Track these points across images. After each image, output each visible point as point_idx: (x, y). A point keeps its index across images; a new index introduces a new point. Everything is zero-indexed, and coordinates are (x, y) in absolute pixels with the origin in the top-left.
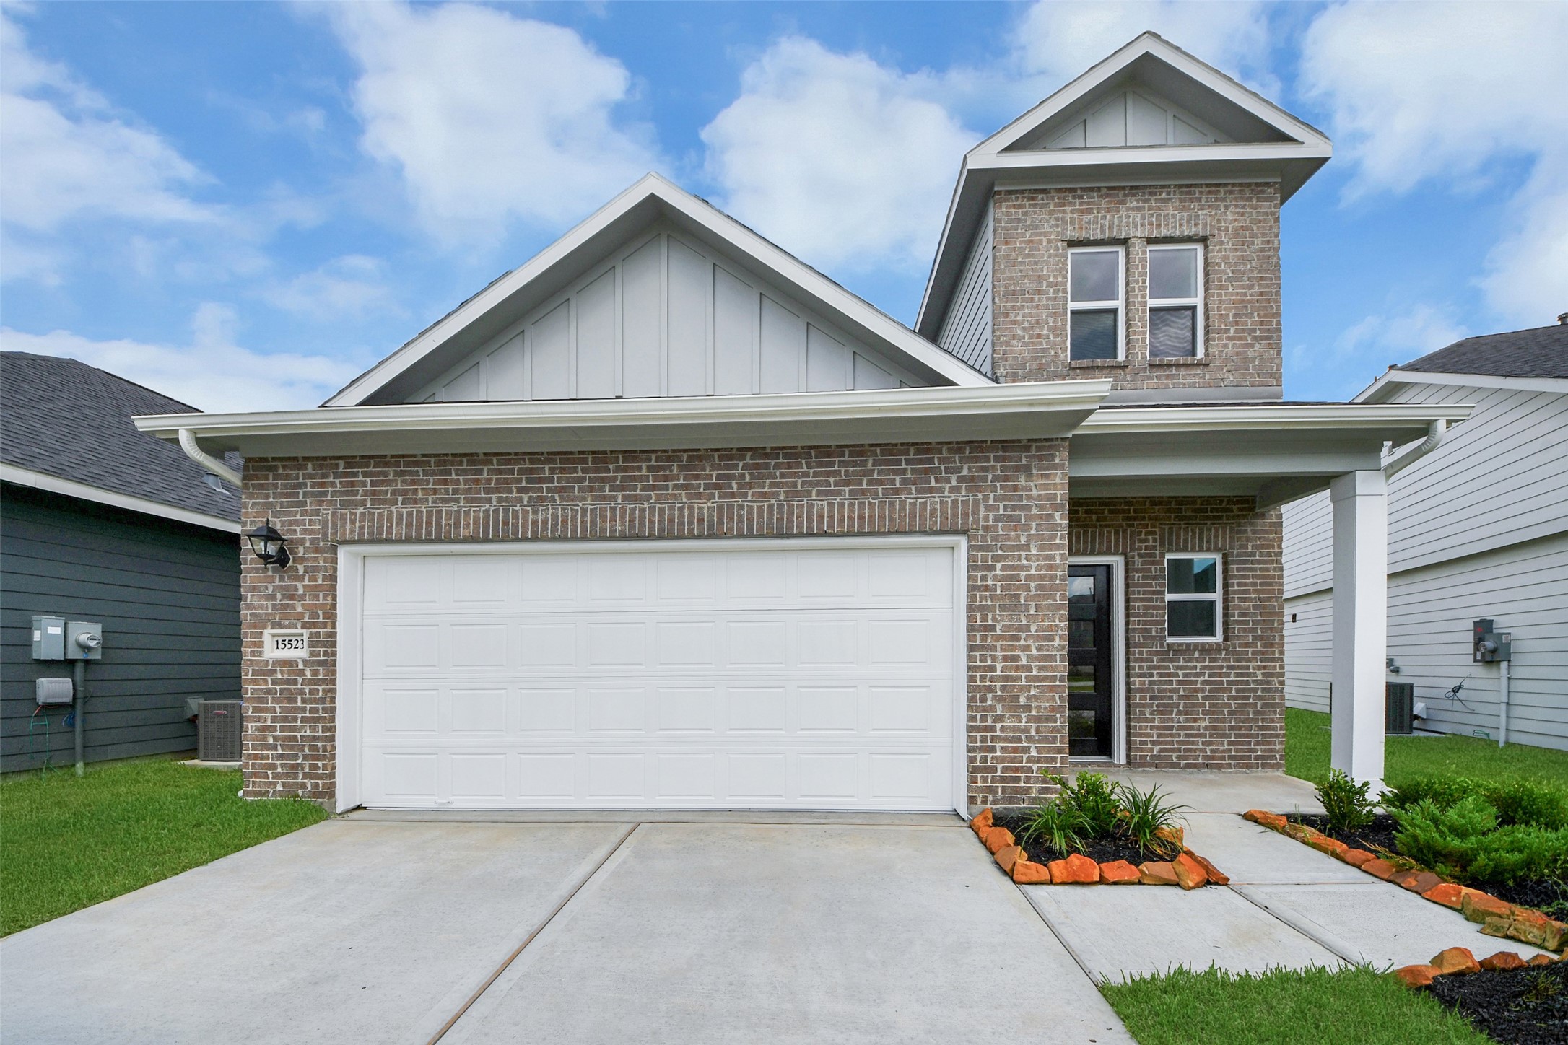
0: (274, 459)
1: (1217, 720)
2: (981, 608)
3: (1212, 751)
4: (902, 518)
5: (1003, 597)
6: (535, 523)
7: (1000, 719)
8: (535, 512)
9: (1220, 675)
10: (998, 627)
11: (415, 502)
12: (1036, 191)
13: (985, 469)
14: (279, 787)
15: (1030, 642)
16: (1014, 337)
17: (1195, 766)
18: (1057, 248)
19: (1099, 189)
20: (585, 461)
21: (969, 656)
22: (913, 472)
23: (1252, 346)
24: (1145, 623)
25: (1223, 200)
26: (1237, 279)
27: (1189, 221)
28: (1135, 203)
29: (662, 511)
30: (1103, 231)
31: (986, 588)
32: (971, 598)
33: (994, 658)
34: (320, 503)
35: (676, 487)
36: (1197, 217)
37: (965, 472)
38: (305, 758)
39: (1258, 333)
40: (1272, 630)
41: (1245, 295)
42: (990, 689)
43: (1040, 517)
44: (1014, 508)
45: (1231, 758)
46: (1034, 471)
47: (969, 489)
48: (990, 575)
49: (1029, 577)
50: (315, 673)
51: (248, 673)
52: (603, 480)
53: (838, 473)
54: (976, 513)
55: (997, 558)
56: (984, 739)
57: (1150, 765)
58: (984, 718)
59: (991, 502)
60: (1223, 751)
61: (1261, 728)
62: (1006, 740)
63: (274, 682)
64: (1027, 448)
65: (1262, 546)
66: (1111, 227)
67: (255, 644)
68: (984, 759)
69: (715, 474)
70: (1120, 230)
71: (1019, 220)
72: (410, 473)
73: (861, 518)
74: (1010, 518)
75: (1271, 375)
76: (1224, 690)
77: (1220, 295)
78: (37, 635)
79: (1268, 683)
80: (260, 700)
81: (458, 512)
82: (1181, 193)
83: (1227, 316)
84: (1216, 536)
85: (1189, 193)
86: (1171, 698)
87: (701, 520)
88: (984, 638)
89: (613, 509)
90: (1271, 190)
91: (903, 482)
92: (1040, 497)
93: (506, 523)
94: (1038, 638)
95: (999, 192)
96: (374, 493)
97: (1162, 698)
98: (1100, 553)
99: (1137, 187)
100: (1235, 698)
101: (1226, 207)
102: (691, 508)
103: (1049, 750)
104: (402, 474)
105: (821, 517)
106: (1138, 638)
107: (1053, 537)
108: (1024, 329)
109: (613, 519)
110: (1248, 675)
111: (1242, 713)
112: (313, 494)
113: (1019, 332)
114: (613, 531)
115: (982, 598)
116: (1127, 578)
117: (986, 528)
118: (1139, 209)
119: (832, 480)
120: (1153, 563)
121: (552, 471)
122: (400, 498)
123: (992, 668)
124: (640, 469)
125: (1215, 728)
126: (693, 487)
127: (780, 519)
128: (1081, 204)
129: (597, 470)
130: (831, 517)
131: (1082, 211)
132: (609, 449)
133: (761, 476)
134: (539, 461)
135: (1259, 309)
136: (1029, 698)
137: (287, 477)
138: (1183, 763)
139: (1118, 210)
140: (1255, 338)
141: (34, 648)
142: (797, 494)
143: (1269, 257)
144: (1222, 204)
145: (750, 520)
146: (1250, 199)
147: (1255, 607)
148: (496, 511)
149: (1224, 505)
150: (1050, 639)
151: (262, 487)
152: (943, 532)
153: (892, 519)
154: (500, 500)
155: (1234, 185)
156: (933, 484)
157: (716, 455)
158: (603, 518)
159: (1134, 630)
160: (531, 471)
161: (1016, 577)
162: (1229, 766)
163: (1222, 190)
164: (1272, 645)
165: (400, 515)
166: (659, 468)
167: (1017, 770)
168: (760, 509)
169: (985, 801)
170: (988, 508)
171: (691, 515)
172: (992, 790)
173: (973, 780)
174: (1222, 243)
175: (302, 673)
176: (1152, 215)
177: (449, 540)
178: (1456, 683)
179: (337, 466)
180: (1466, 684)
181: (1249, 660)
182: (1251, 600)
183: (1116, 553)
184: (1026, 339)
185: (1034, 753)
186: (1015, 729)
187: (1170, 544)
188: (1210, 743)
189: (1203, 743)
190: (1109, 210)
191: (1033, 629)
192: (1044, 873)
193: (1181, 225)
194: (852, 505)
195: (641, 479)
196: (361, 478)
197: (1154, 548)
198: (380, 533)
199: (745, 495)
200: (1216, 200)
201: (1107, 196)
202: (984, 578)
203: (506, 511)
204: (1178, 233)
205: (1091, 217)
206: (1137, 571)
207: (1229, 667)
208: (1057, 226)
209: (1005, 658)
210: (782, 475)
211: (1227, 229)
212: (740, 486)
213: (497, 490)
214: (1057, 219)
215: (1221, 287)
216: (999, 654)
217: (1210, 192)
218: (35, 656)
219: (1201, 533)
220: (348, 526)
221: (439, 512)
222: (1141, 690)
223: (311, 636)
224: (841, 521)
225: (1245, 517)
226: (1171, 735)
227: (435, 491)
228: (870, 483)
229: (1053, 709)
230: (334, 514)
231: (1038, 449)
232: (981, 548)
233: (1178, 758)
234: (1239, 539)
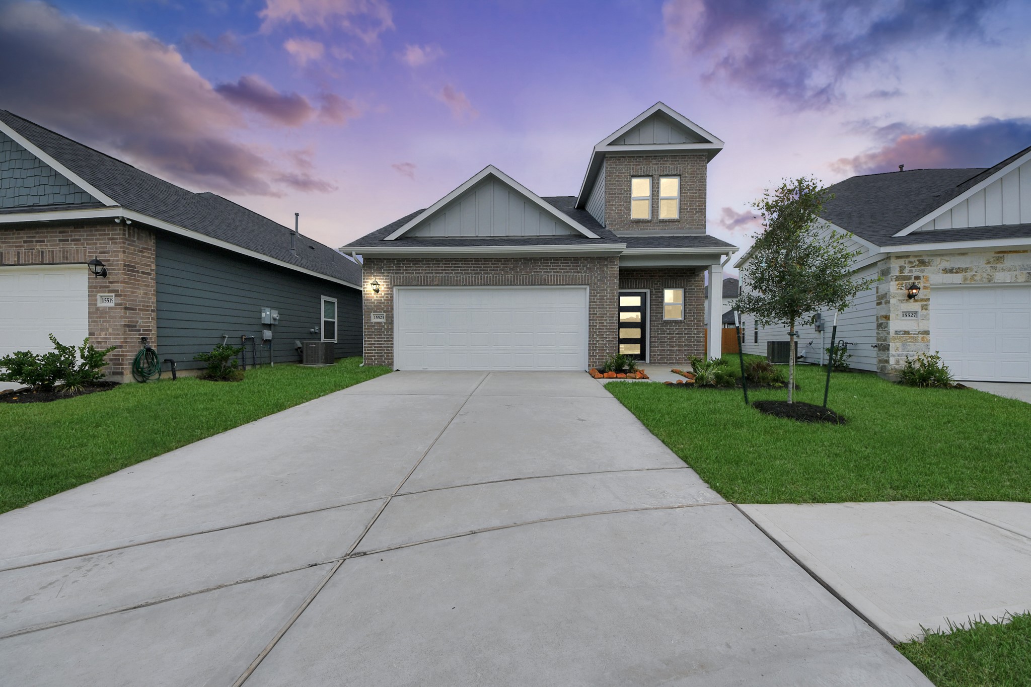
0: (373, 259)
1: (680, 347)
2: (593, 308)
3: (679, 358)
4: (569, 280)
5: (599, 305)
6: (457, 280)
7: (598, 341)
8: (457, 277)
9: (682, 331)
10: (598, 313)
11: (419, 273)
12: (620, 157)
13: (594, 266)
14: (376, 362)
15: (607, 318)
16: (612, 210)
17: (672, 363)
18: (627, 178)
19: (643, 157)
20: (472, 261)
21: (589, 323)
22: (573, 266)
23: (695, 214)
24: (656, 313)
25: (687, 161)
26: (691, 190)
27: (674, 169)
28: (655, 162)
29: (496, 277)
30: (644, 172)
31: (594, 302)
32: (590, 305)
33: (596, 323)
34: (389, 273)
35: (500, 270)
36: (677, 167)
37: (588, 266)
38: (385, 353)
39: (698, 210)
40: (700, 316)
41: (693, 196)
42: (595, 332)
43: (610, 280)
44: (603, 278)
45: (685, 360)
46: (609, 266)
47: (589, 272)
48: (596, 298)
49: (607, 299)
50: (388, 326)
51: (365, 327)
52: (477, 267)
53: (550, 266)
54: (591, 279)
55: (597, 293)
56: (593, 347)
57: (657, 363)
58: (593, 341)
59: (596, 276)
60: (683, 358)
61: (696, 350)
62: (599, 347)
63: (374, 329)
64: (607, 259)
65: (697, 286)
66: (646, 171)
67: (368, 317)
68: (593, 353)
69: (512, 266)
70: (650, 172)
71: (614, 168)
72: (417, 264)
73: (557, 280)
74: (601, 281)
75: (702, 225)
76: (683, 337)
77: (684, 196)
78: (263, 315)
79: (698, 334)
80: (370, 335)
81: (433, 277)
82: (672, 158)
83: (687, 204)
84: (681, 283)
85: (675, 158)
86: (665, 339)
87: (508, 280)
88: (593, 317)
89: (481, 276)
90: (704, 157)
91: (570, 269)
92: (610, 274)
93: (448, 280)
94: (609, 317)
95: (607, 157)
96: (406, 270)
97: (662, 339)
98: (641, 288)
99: (656, 156)
100: (687, 340)
101: (688, 164)
102: (505, 276)
103: (612, 350)
104: (415, 264)
105: (545, 280)
106: (653, 318)
107: (614, 287)
108: (616, 208)
109: (481, 279)
110: (692, 331)
111: (689, 345)
112: (386, 270)
113: (614, 209)
114: (481, 283)
115: (593, 305)
116: (650, 297)
117: (595, 284)
118: (657, 164)
119: (548, 268)
120: (659, 292)
121: (462, 264)
122: (415, 272)
123: (596, 326)
124: (489, 264)
125: (680, 350)
126: (505, 270)
127: (532, 280)
128: (636, 162)
129: (476, 264)
130: (548, 280)
131: (637, 165)
132: (479, 257)
133: (526, 267)
134: (458, 261)
135: (698, 201)
136: (606, 335)
137: (378, 265)
138: (668, 362)
139: (649, 164)
140: (697, 212)
141: (262, 319)
142: (537, 272)
143: (703, 182)
144: (686, 162)
145: (523, 280)
146: (697, 161)
147: (694, 308)
148: (445, 277)
149: (684, 271)
150: (613, 317)
151: (370, 268)
152: (582, 284)
153: (566, 281)
154: (446, 273)
155: (691, 155)
156: (579, 270)
157: (513, 260)
158: (478, 279)
159: (652, 316)
160: (455, 264)
161: (603, 299)
162: (685, 363)
163: (687, 157)
164: (700, 321)
165: (415, 277)
166: (495, 264)
167: (602, 356)
168: (526, 277)
169: (593, 366)
170: (595, 277)
171: (505, 279)
172: (596, 362)
173: (590, 359)
174: (686, 177)
175: (384, 326)
176: (661, 167)
177: (430, 285)
178: (810, 341)
179: (394, 262)
180: (814, 341)
181: (692, 326)
182: (693, 305)
183: (646, 288)
184: (616, 211)
185: (608, 351)
186: (602, 344)
187: (665, 285)
188: (678, 355)
189: (676, 355)
190: (646, 164)
191: (608, 314)
192: (602, 376)
193: (671, 170)
194: (554, 276)
195: (489, 267)
196: (402, 265)
197: (660, 287)
198: (409, 283)
199: (522, 272)
200: (684, 161)
201: (646, 159)
202: (594, 299)
203: (448, 277)
204: (670, 173)
205: (640, 167)
206: (654, 295)
207: (685, 329)
208: (628, 170)
209: (600, 323)
210: (533, 266)
211: (688, 172)
212: (520, 270)
213: (445, 270)
214: (628, 167)
215: (685, 193)
216: (598, 321)
217: (682, 158)
218: (262, 323)
219: (676, 282)
220: (398, 280)
221: (427, 277)
222: (654, 337)
223: (387, 315)
224: (551, 281)
225: (691, 276)
226: (665, 352)
227: (425, 270)
228: (560, 269)
229: (613, 338)
230: (394, 277)
231: (610, 260)
232: (593, 290)
233: (667, 360)
234: (689, 284)
